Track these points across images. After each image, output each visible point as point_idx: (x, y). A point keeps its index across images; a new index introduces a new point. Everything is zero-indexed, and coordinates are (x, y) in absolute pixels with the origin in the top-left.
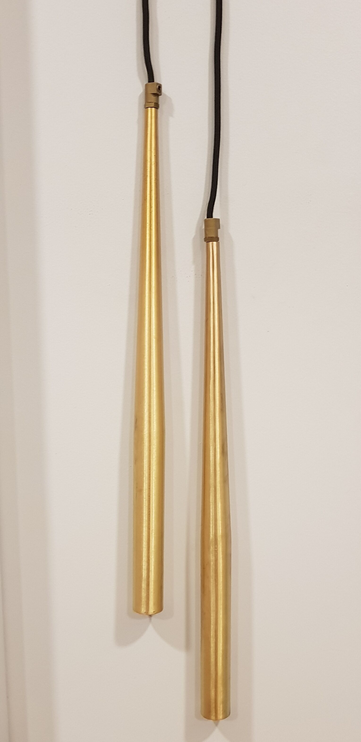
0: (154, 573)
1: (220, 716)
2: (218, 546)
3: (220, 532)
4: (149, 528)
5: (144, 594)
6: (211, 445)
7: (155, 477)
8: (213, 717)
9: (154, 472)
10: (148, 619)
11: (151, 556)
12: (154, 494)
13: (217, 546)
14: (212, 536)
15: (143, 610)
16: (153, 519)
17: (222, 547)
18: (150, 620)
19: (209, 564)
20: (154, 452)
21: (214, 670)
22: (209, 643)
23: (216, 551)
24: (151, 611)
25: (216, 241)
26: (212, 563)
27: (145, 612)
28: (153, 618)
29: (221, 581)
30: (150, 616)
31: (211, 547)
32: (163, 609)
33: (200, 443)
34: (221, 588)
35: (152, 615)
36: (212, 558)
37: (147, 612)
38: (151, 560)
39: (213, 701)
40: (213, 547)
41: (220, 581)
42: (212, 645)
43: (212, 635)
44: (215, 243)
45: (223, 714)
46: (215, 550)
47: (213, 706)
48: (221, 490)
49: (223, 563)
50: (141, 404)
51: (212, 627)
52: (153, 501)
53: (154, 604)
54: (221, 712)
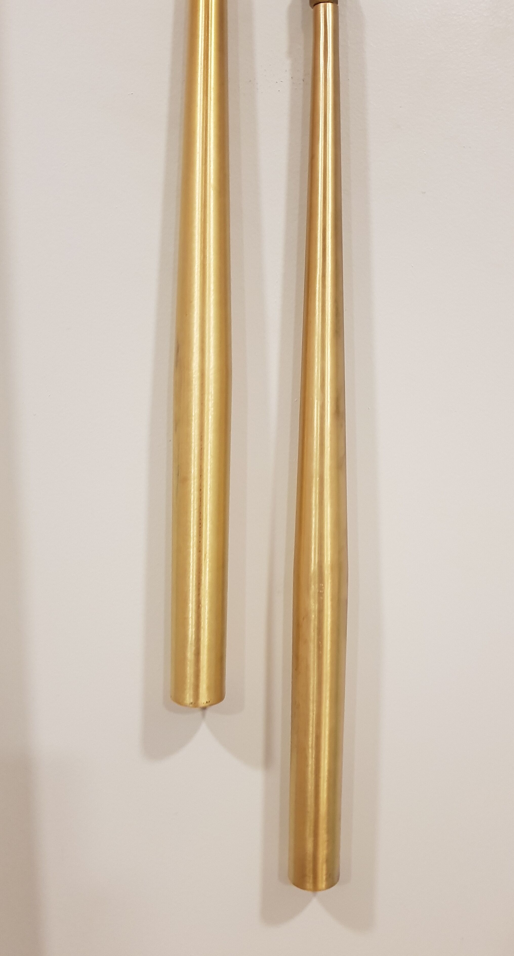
0: (209, 634)
1: (322, 884)
2: (324, 585)
3: (329, 559)
4: (199, 550)
5: (190, 670)
6: (315, 397)
7: (211, 455)
8: (309, 885)
9: (209, 445)
10: (199, 713)
11: (202, 602)
12: (209, 487)
13: (322, 585)
14: (313, 567)
15: (189, 698)
16: (208, 533)
17: (333, 587)
18: (204, 716)
19: (307, 616)
20: (210, 408)
21: (313, 805)
22: (306, 758)
23: (321, 594)
24: (203, 699)
25: (332, 3)
26: (313, 616)
27: (192, 703)
28: (208, 712)
29: (329, 648)
30: (204, 708)
31: (313, 587)
32: (224, 698)
33: (296, 400)
34: (329, 661)
35: (207, 706)
36: (313, 606)
37: (195, 704)
38: (202, 609)
39: (310, 858)
40: (314, 586)
41: (327, 649)
42: (311, 762)
43: (310, 743)
44: (330, 6)
45: (327, 879)
46: (319, 593)
47: (309, 866)
48: (331, 482)
49: (332, 616)
50: (186, 315)
51: (312, 729)
52: (209, 498)
53: (209, 688)
54: (324, 877)
